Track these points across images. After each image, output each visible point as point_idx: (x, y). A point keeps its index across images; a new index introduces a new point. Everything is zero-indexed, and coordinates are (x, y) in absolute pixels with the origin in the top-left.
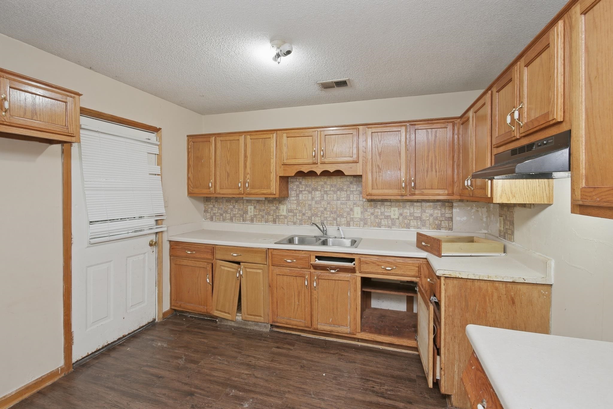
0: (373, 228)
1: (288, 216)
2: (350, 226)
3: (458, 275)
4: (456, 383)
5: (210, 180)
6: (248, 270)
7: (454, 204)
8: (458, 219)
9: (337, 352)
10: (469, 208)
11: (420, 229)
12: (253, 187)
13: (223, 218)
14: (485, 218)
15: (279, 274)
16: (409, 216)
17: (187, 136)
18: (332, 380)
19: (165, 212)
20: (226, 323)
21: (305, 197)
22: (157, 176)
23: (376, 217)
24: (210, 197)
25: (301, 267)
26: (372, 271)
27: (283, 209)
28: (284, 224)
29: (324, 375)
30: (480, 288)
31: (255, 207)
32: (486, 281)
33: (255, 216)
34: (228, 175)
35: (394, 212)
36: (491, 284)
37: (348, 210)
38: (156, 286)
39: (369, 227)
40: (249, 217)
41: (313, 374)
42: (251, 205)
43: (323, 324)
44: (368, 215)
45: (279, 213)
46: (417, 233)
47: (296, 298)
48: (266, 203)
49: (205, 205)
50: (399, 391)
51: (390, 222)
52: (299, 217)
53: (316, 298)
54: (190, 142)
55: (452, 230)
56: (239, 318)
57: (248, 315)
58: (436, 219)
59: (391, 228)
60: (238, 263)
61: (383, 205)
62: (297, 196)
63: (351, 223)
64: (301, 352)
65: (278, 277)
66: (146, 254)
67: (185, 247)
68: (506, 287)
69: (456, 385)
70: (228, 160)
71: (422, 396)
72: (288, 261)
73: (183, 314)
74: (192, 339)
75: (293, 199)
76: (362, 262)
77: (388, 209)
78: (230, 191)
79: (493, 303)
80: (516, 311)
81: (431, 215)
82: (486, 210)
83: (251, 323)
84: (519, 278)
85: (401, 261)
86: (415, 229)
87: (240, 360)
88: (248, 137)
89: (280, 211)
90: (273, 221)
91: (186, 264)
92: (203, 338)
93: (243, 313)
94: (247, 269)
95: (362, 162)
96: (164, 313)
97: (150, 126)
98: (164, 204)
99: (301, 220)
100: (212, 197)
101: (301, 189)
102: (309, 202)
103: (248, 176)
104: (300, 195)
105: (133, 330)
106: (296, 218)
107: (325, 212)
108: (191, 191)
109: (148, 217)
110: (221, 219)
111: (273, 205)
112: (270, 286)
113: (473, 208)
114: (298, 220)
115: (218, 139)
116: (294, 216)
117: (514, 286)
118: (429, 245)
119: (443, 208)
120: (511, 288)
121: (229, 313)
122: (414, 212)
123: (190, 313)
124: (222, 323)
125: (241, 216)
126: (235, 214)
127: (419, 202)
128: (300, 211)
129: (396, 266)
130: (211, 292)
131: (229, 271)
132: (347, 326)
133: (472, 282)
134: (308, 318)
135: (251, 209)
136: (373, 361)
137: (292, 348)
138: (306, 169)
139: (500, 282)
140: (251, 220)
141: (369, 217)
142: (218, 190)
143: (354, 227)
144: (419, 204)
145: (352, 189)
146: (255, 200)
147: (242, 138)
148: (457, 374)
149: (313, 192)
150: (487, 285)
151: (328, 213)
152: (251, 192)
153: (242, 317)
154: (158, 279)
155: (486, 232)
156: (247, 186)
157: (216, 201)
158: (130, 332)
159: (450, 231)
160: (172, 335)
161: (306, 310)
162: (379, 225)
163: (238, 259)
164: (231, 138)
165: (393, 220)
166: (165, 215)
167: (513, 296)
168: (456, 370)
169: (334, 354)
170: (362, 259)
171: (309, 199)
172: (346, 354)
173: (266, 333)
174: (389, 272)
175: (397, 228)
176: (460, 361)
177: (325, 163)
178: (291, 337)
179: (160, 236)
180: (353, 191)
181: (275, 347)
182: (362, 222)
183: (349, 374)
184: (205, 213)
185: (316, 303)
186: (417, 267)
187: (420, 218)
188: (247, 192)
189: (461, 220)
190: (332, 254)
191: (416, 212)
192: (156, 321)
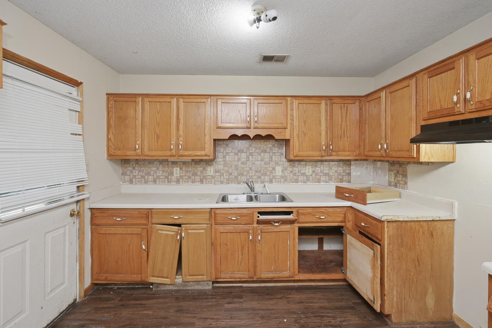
0: (292, 184)
1: (215, 176)
2: (272, 183)
3: (397, 219)
4: (394, 304)
5: (136, 142)
6: (190, 231)
7: (351, 162)
8: (354, 173)
9: (282, 296)
10: (362, 165)
11: (328, 183)
12: (186, 149)
13: (144, 180)
14: (372, 173)
15: (222, 232)
16: (319, 173)
17: (106, 95)
18: (295, 324)
19: (87, 177)
20: (163, 288)
21: (232, 158)
22: (77, 136)
23: (295, 174)
24: (129, 159)
25: (245, 223)
26: (308, 221)
27: (210, 171)
28: (211, 183)
29: (285, 320)
30: (411, 228)
31: (181, 169)
32: (415, 222)
33: (181, 177)
34: (158, 137)
35: (308, 170)
36: (418, 223)
37: (271, 169)
38: (77, 262)
39: (288, 183)
40: (175, 178)
41: (276, 322)
42: (177, 167)
43: (266, 273)
44: (288, 173)
45: (206, 173)
46: (336, 186)
47: (240, 253)
48: (192, 164)
49: (123, 168)
50: (350, 320)
51: (305, 178)
52: (226, 176)
53: (259, 250)
54: (111, 100)
55: (350, 183)
56: (179, 280)
57: (190, 275)
58: (339, 174)
59: (306, 183)
60: (179, 225)
61: (300, 164)
62: (224, 157)
63: (274, 180)
64: (253, 303)
65: (222, 235)
66: (67, 227)
67: (112, 214)
68: (428, 224)
69: (395, 305)
70: (158, 121)
71: (367, 320)
72: (233, 219)
73: (107, 287)
74: (132, 313)
75: (220, 160)
76: (300, 213)
77: (303, 167)
78: (160, 153)
79: (419, 238)
80: (434, 242)
81: (336, 172)
82: (373, 166)
83: (192, 283)
84: (437, 217)
85: (331, 210)
86: (324, 183)
87: (199, 325)
88: (181, 100)
89: (207, 172)
90: (201, 181)
91: (114, 232)
92: (145, 310)
93: (183, 275)
94: (188, 230)
95: (290, 128)
96: (85, 290)
97: (70, 78)
98: (86, 168)
99: (228, 180)
100: (131, 159)
101: (228, 151)
102: (236, 163)
103: (181, 139)
104: (227, 157)
105: (52, 319)
106: (223, 177)
107: (251, 171)
108: (112, 153)
109: (69, 183)
110: (143, 182)
111: (200, 166)
112: (212, 244)
113: (365, 165)
114: (225, 180)
115: (146, 100)
116: (221, 176)
117: (433, 223)
118: (352, 196)
119: (344, 166)
120: (431, 225)
121: (167, 278)
122: (323, 169)
123: (115, 284)
124: (159, 289)
125: (166, 178)
126: (159, 176)
127: (328, 161)
128: (227, 172)
129: (328, 215)
130: (146, 259)
131: (168, 234)
132: (287, 270)
133: (406, 223)
134: (252, 269)
135: (177, 171)
136: (315, 298)
137: (243, 301)
138: (240, 133)
139: (424, 221)
140: (177, 181)
141: (289, 175)
142: (146, 152)
143: (276, 184)
144: (327, 163)
145: (274, 151)
146: (180, 162)
147: (174, 100)
148: (395, 297)
149: (239, 153)
150: (416, 224)
151: (254, 172)
152: (184, 154)
153: (183, 279)
154: (79, 253)
155: (373, 183)
156: (180, 148)
157: (136, 164)
158: (49, 322)
159: (349, 183)
160: (105, 314)
161: (250, 261)
162: (297, 181)
163: (178, 222)
164: (161, 100)
165: (307, 176)
166: (86, 180)
167: (432, 231)
168: (395, 294)
169: (281, 298)
170: (300, 211)
171: (235, 160)
172: (291, 296)
173: (209, 290)
174: (322, 220)
175: (311, 183)
176: (398, 286)
177: (258, 127)
178: (235, 290)
179: (81, 204)
180: (275, 153)
181: (226, 304)
182: (283, 179)
183: (305, 315)
184: (123, 176)
185: (260, 255)
186: (343, 214)
187: (328, 174)
188: (180, 154)
189: (356, 174)
190: (273, 209)
191: (325, 169)
192: (77, 302)
